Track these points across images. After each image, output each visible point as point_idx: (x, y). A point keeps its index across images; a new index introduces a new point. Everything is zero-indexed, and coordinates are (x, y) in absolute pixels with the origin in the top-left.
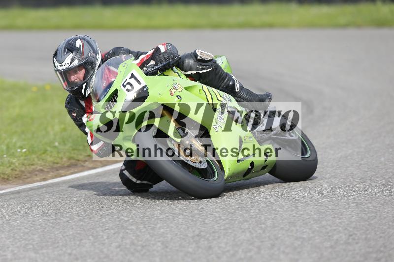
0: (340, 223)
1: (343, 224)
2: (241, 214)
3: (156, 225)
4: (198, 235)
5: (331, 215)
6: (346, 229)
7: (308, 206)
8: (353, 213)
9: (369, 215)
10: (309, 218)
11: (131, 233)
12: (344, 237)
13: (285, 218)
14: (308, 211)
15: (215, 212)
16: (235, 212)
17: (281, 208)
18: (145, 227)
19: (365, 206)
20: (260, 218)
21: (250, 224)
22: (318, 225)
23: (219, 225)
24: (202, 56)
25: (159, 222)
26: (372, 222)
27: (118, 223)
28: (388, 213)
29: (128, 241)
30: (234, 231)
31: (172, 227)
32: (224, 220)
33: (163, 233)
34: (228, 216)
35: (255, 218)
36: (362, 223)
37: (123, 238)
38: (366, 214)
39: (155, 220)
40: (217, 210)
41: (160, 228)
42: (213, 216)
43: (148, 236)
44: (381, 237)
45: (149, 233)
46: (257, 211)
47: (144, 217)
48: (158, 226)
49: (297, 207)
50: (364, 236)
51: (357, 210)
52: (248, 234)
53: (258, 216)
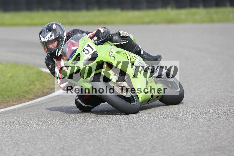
0: (147, 140)
1: (149, 140)
2: (88, 135)
3: (37, 142)
4: (62, 148)
5: (142, 135)
6: (150, 144)
7: (128, 130)
8: (155, 134)
9: (164, 135)
10: (128, 137)
11: (22, 147)
12: (149, 148)
13: (114, 138)
14: (128, 133)
15: (73, 134)
16: (84, 134)
17: (112, 132)
18: (30, 144)
19: (162, 130)
20: (99, 138)
21: (93, 141)
22: (134, 142)
23: (75, 142)
24: (122, 34)
25: (39, 141)
26: (166, 139)
27: (14, 141)
28: (175, 134)
29: (20, 152)
30: (84, 145)
31: (47, 144)
32: (78, 139)
33: (42, 147)
34: (80, 136)
35: (96, 137)
36: (160, 140)
37: (17, 150)
38: (162, 135)
39: (37, 140)
40: (74, 133)
41: (40, 144)
42: (71, 137)
43: (33, 149)
44: (171, 148)
45: (33, 147)
46: (98, 133)
47: (30, 138)
48: (39, 143)
49: (121, 131)
50: (161, 148)
51: (157, 132)
52: (92, 147)
53: (98, 136)
